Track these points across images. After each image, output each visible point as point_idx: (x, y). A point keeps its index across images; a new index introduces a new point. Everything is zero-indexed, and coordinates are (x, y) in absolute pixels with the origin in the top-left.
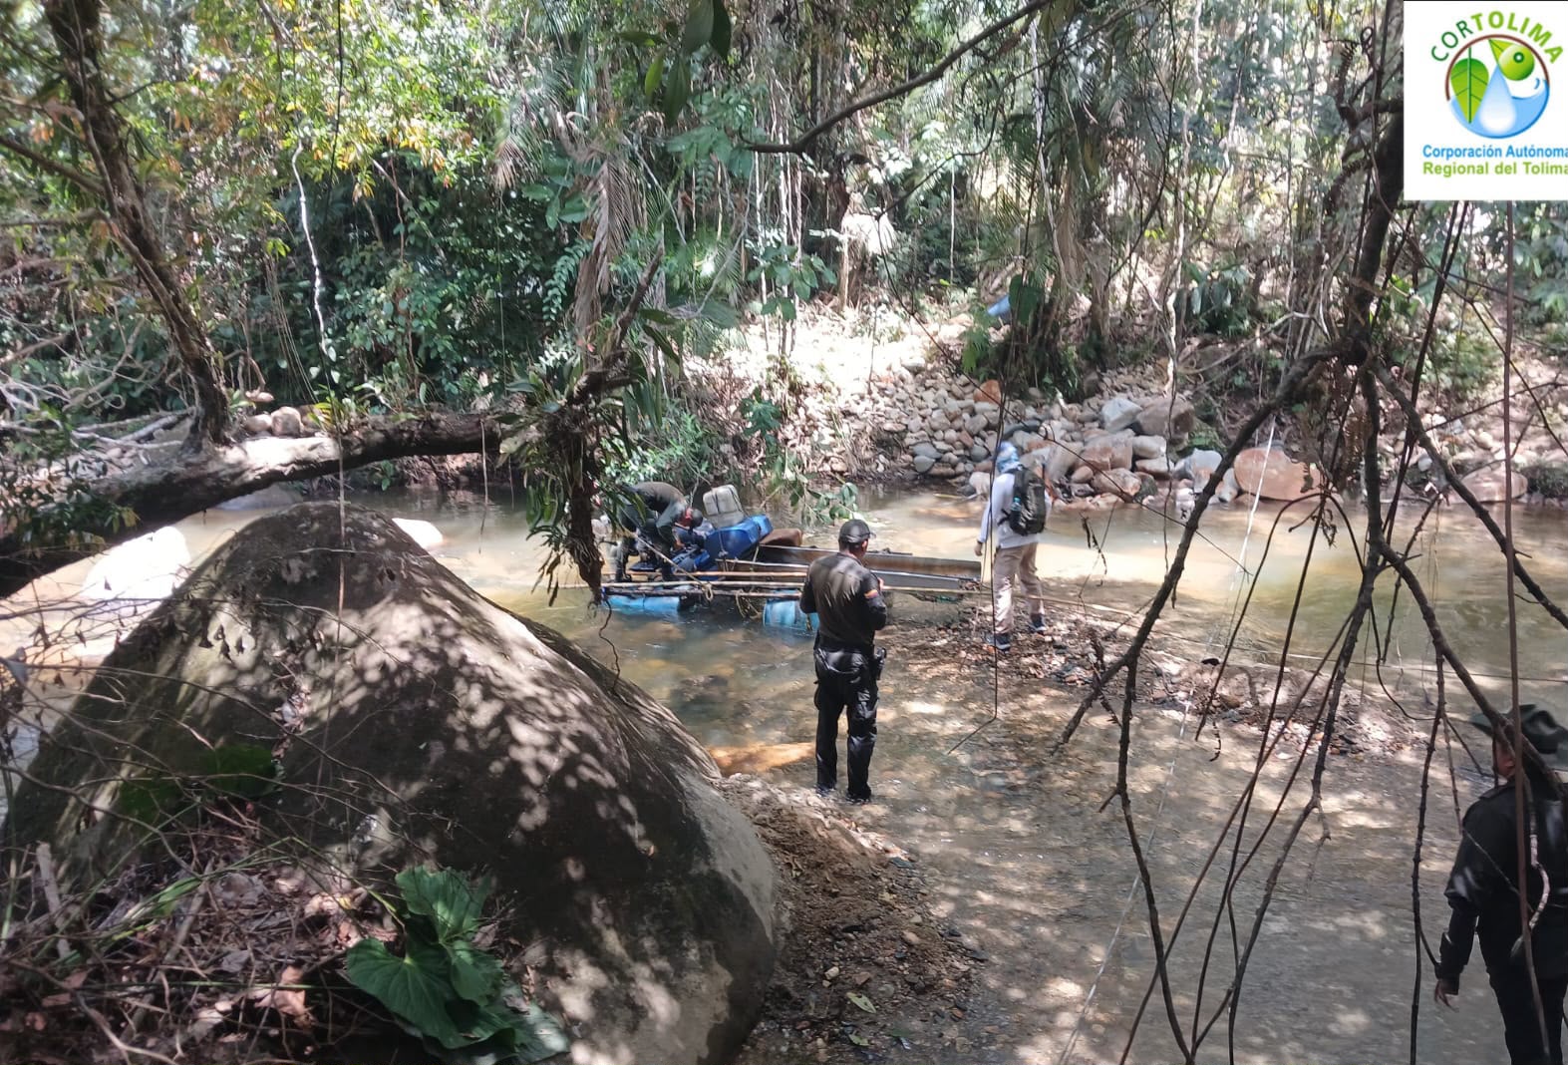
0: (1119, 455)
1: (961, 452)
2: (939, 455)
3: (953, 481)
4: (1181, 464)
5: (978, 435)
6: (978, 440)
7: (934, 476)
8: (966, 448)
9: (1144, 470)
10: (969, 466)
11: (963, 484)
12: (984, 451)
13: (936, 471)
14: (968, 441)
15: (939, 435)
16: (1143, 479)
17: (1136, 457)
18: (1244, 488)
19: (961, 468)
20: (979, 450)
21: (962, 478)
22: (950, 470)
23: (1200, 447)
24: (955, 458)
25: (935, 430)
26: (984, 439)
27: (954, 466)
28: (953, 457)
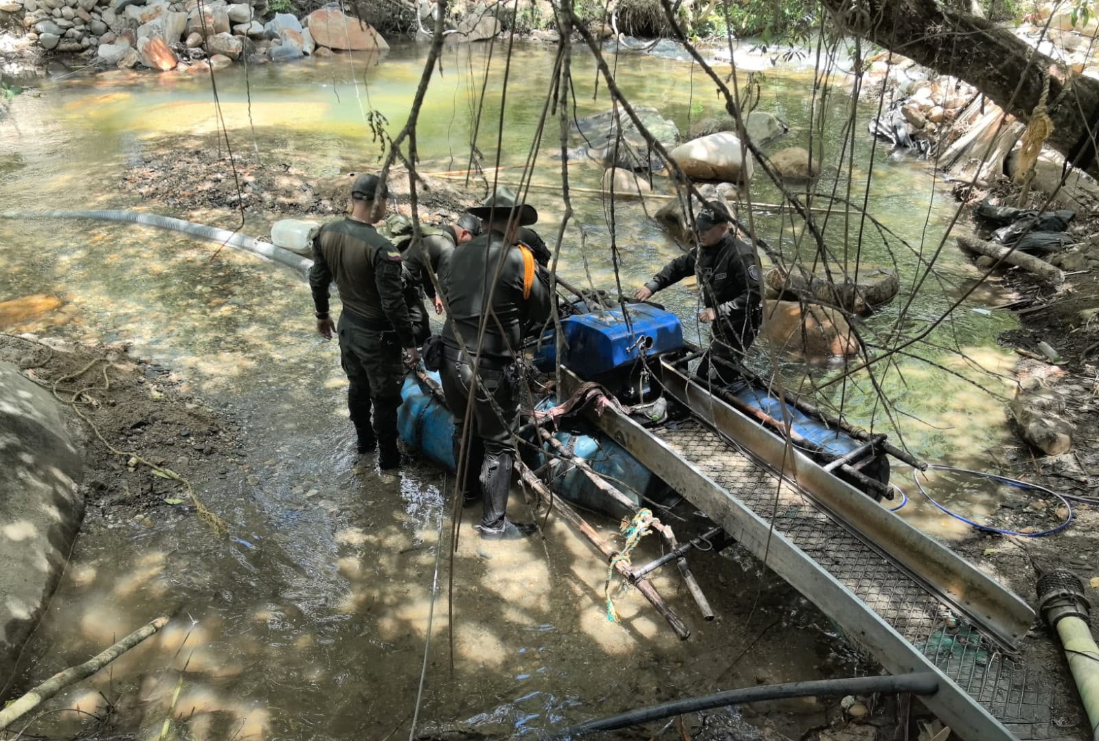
0: (219, 21)
1: (82, 27)
2: (62, 31)
3: (82, 55)
4: (269, 25)
5: (93, 10)
6: (95, 16)
7: (63, 51)
8: (85, 23)
9: (241, 33)
10: (93, 40)
11: (92, 56)
12: (103, 26)
13: (64, 46)
14: (87, 17)
15: (57, 12)
16: (242, 40)
17: (233, 23)
18: (319, 42)
19: (86, 42)
20: (98, 25)
21: (90, 51)
22: (76, 44)
23: (280, 11)
24: (78, 33)
25: (52, 8)
26: (100, 14)
27: (79, 41)
28: (75, 31)
